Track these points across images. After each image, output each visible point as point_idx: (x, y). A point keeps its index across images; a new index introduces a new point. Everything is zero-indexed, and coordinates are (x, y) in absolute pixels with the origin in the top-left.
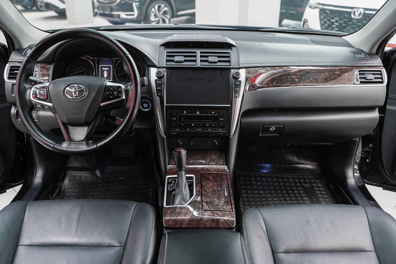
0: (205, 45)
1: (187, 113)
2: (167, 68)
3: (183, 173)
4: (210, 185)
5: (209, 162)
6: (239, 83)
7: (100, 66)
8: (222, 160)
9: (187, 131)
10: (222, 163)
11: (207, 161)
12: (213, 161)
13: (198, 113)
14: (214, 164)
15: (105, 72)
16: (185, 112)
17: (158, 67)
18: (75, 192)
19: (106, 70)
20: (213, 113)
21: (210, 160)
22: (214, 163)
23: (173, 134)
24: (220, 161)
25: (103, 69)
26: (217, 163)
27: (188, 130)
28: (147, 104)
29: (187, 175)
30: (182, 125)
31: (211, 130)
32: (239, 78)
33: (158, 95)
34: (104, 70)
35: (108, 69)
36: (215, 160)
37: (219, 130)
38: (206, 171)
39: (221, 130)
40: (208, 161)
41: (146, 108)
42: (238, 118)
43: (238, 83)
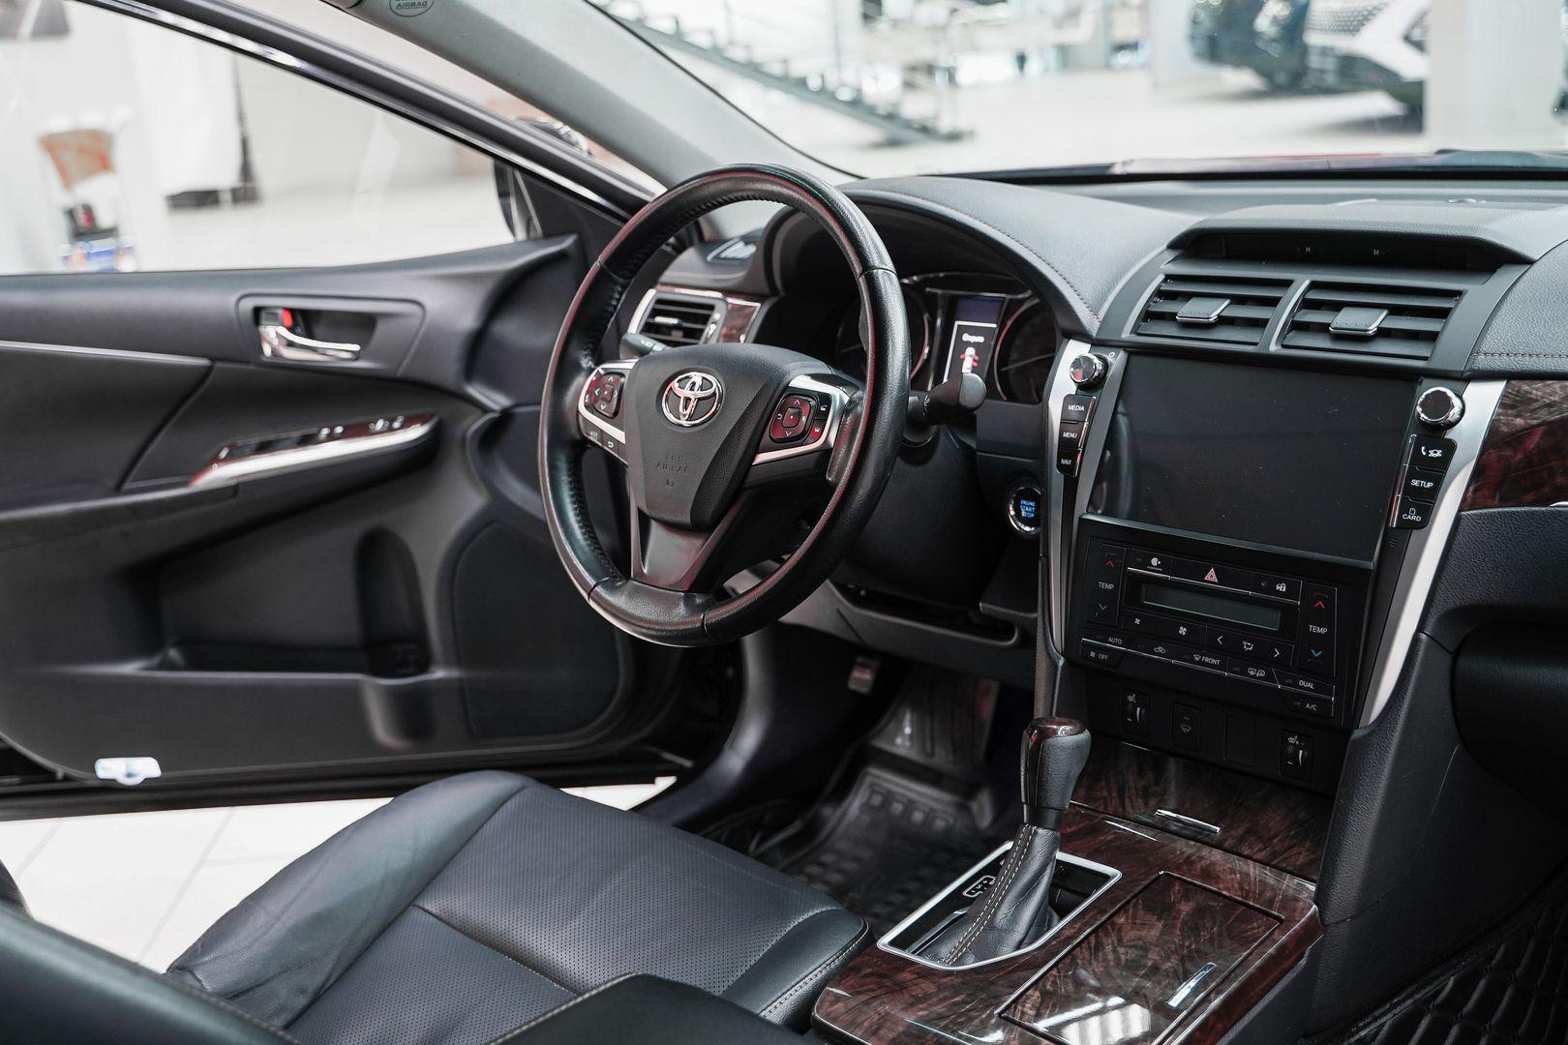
0: (1376, 252)
1: (1164, 567)
2: (1134, 351)
3: (1043, 836)
4: (1144, 933)
5: (1241, 840)
6: (1439, 454)
7: (957, 323)
8: (1308, 850)
9: (1193, 661)
10: (1301, 861)
11: (1234, 833)
12: (1260, 838)
13: (1211, 575)
14: (1258, 856)
15: (970, 351)
16: (1155, 561)
17: (1097, 343)
18: (856, 859)
19: (975, 345)
20: (1282, 588)
21: (1249, 832)
22: (1260, 850)
23: (1093, 654)
24: (1295, 850)
25: (966, 337)
26: (1274, 855)
27: (1159, 654)
28: (1032, 504)
29: (1060, 856)
30: (1137, 621)
31: (1261, 674)
32: (1452, 425)
33: (1060, 467)
34: (969, 344)
35: (981, 339)
36: (1275, 836)
37: (1302, 683)
38: (1198, 877)
39: (1310, 685)
40: (1240, 831)
41: (1027, 522)
42: (1415, 640)
43: (1432, 454)
